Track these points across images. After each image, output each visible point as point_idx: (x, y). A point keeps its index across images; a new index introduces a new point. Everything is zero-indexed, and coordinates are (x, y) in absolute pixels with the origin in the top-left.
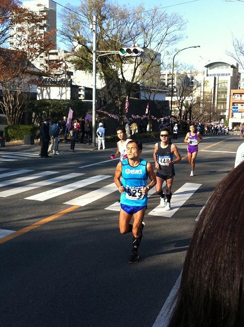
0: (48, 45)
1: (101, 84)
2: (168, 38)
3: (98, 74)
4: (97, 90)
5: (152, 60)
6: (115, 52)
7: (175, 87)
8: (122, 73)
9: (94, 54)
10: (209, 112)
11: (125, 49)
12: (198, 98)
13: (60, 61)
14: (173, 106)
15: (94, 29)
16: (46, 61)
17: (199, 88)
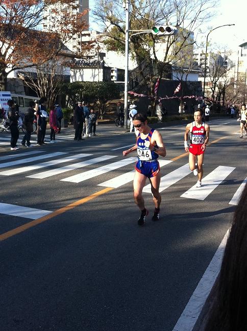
0: (81, 25)
1: (133, 65)
3: (130, 55)
4: (128, 71)
5: (185, 38)
6: (148, 31)
7: (208, 67)
8: (154, 52)
9: (127, 34)
10: (244, 93)
11: (158, 27)
12: (232, 79)
13: (92, 42)
14: (206, 87)
15: (127, 7)
16: (79, 42)
17: (233, 68)
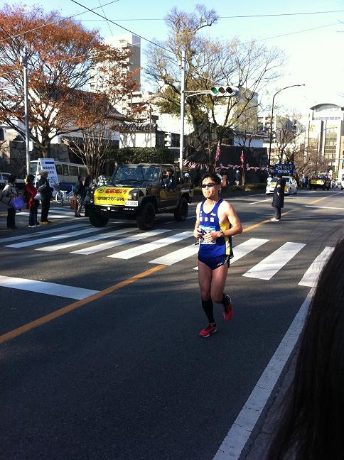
0: (131, 86)
1: (190, 129)
2: (267, 75)
3: (186, 118)
4: (185, 137)
5: (249, 100)
6: (206, 92)
7: (274, 132)
8: (213, 115)
9: (182, 94)
10: (315, 161)
11: (217, 88)
12: (302, 145)
13: (144, 104)
14: (272, 154)
15: (183, 66)
16: (129, 104)
17: (303, 134)
